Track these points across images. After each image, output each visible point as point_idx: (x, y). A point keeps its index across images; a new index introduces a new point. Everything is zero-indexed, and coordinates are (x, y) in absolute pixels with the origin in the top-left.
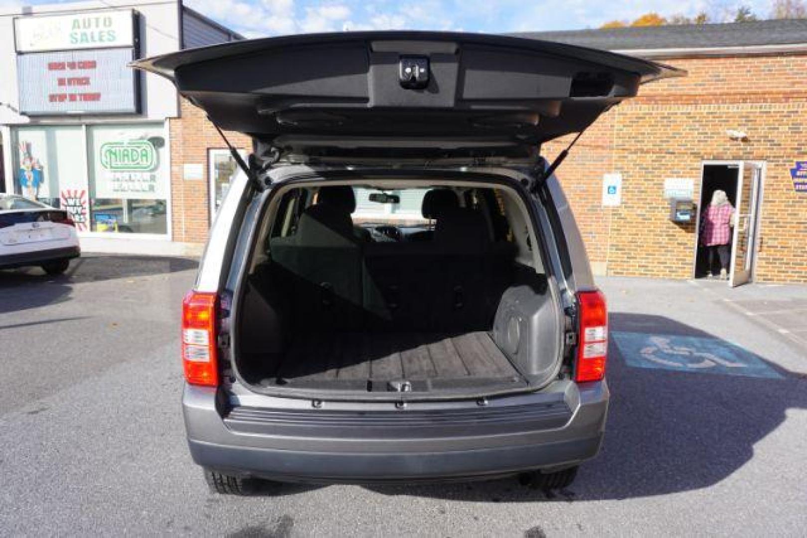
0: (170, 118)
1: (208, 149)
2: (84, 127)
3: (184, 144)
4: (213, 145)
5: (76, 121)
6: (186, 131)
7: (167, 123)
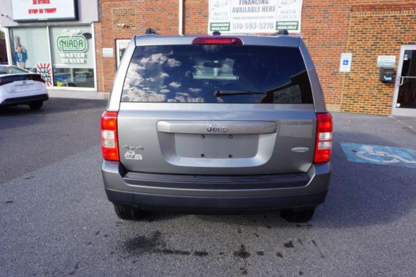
0: (94, 22)
1: (116, 40)
2: (48, 28)
3: (102, 36)
4: (118, 37)
5: (43, 24)
6: (104, 29)
7: (93, 25)
